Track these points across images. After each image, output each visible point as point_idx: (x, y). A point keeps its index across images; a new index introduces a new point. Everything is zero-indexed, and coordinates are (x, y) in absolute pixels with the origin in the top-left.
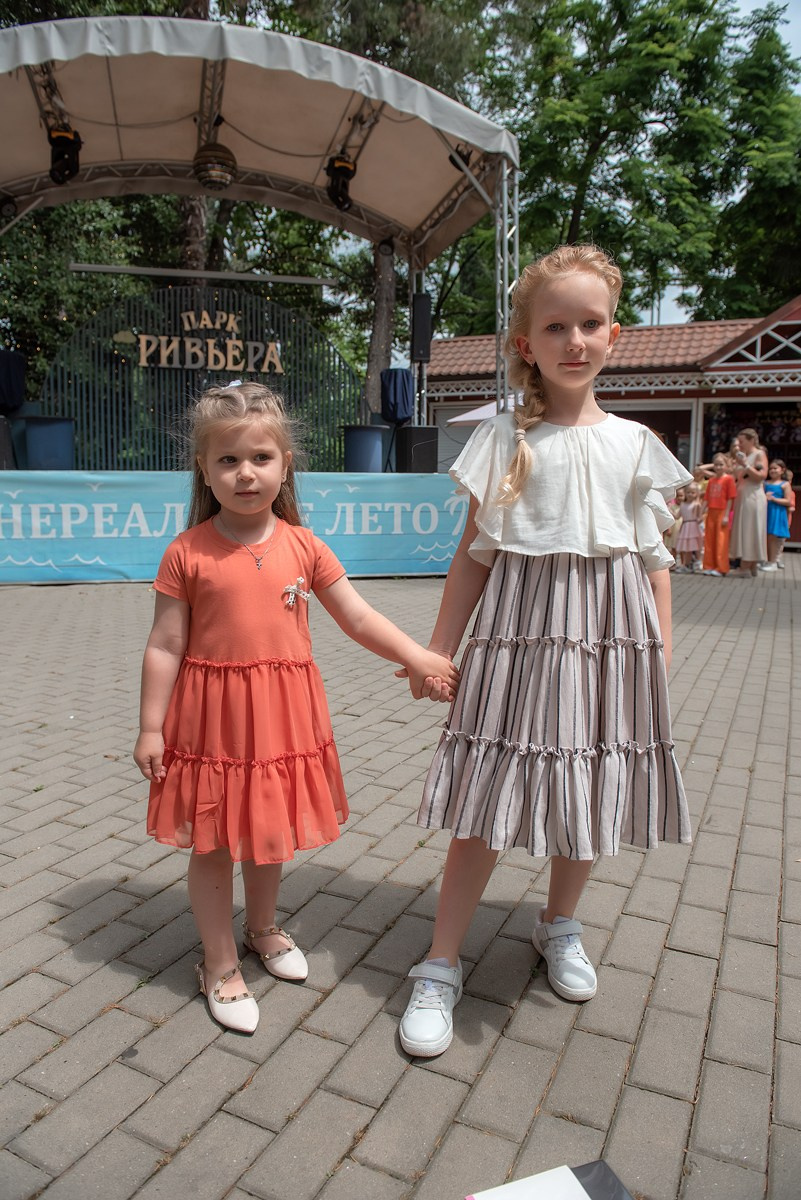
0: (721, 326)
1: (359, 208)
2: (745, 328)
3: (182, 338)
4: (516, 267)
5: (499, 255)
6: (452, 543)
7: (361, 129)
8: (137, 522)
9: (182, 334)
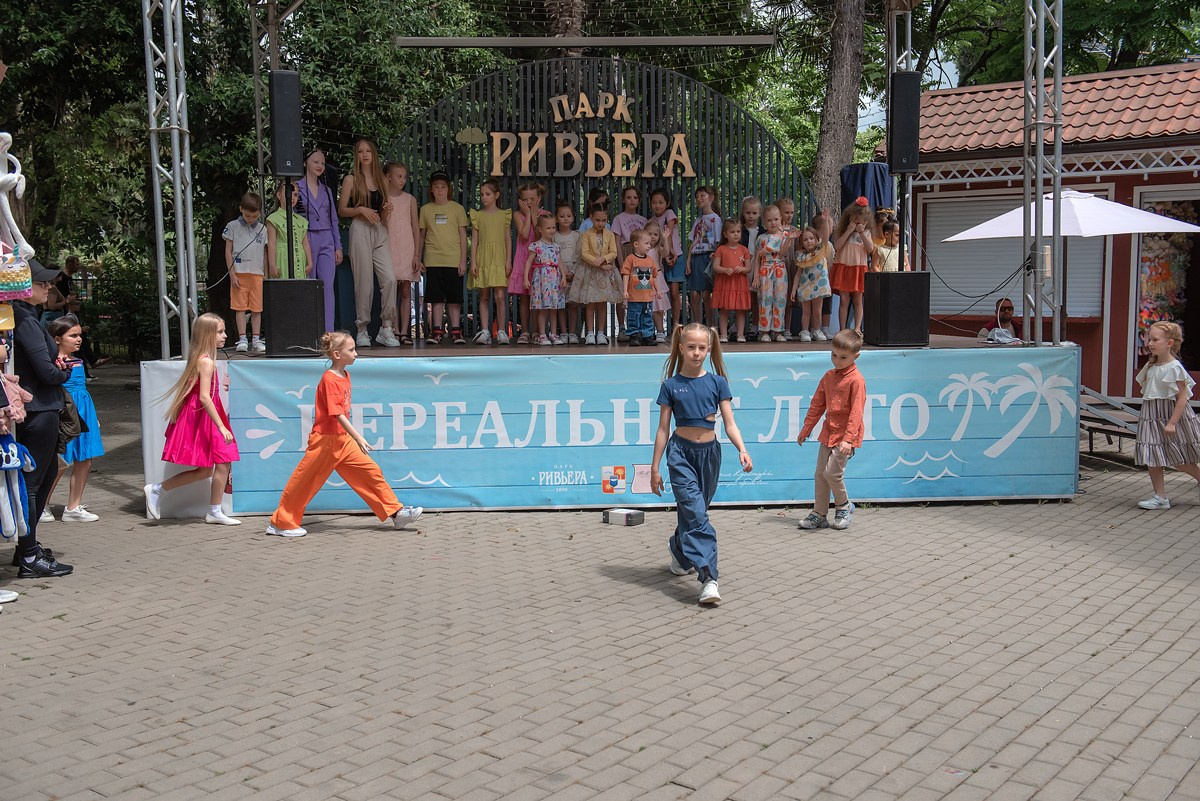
3: (551, 135)
4: (1058, 24)
6: (951, 452)
8: (493, 428)
9: (551, 129)
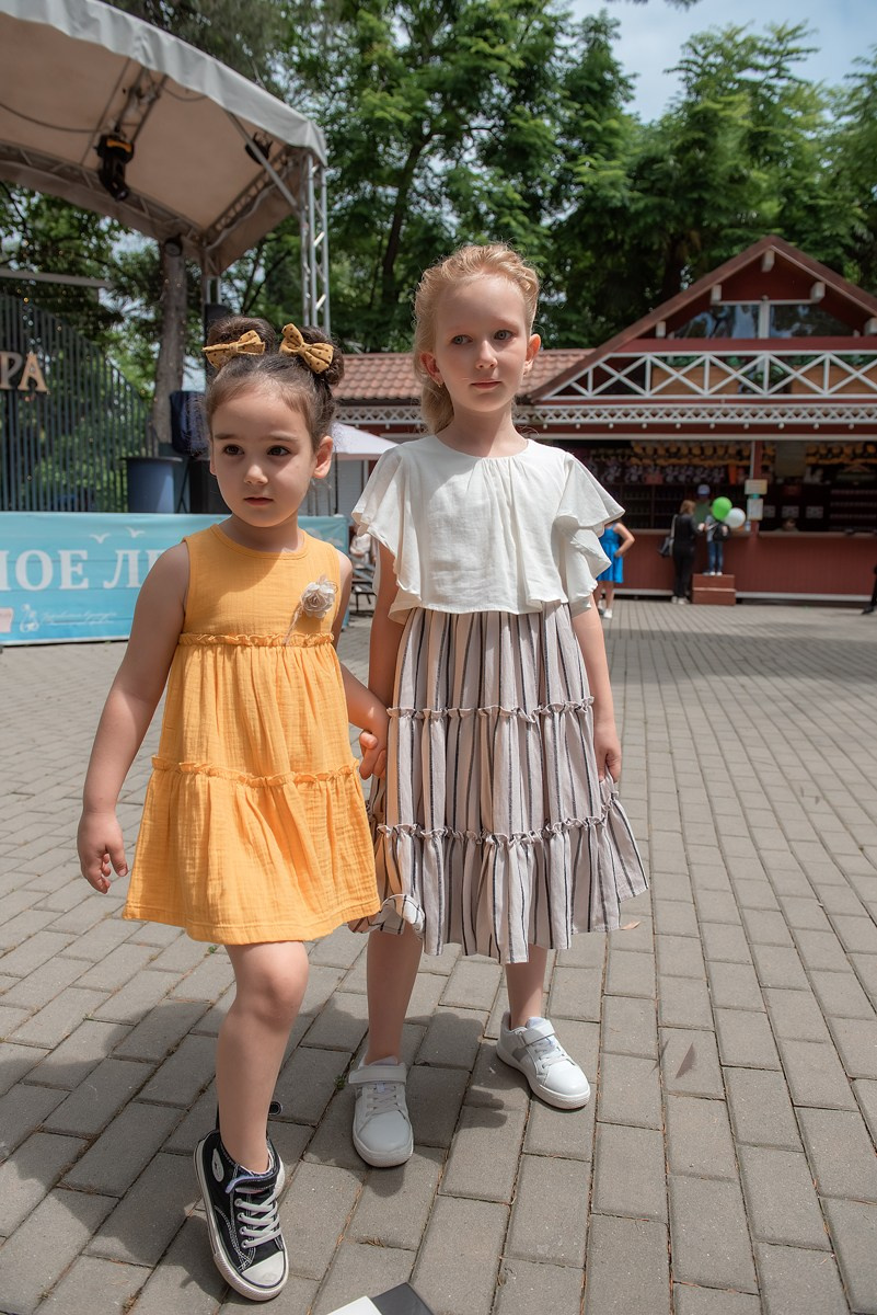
0: (552, 356)
1: (138, 197)
2: (576, 359)
4: (325, 279)
5: (305, 265)
7: (139, 104)
